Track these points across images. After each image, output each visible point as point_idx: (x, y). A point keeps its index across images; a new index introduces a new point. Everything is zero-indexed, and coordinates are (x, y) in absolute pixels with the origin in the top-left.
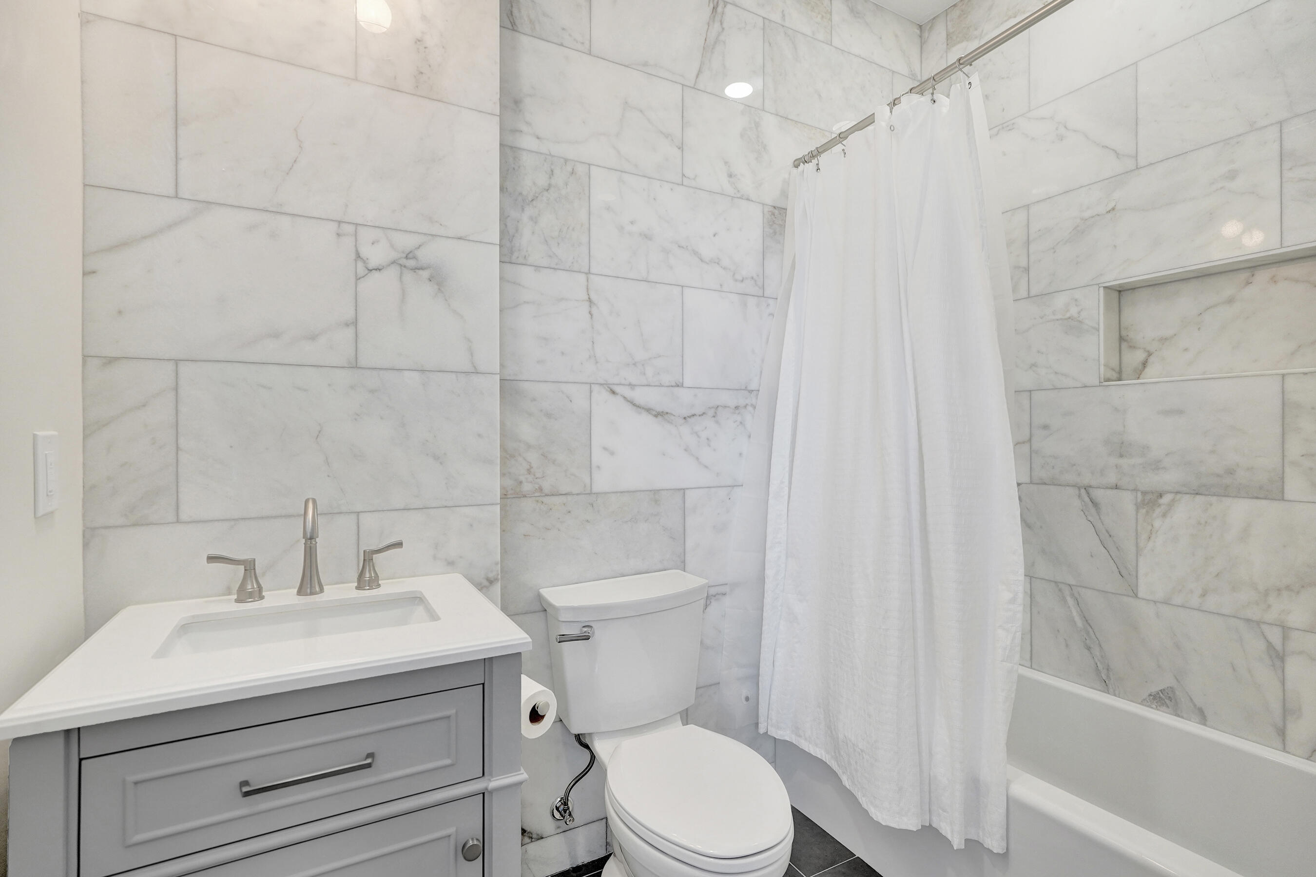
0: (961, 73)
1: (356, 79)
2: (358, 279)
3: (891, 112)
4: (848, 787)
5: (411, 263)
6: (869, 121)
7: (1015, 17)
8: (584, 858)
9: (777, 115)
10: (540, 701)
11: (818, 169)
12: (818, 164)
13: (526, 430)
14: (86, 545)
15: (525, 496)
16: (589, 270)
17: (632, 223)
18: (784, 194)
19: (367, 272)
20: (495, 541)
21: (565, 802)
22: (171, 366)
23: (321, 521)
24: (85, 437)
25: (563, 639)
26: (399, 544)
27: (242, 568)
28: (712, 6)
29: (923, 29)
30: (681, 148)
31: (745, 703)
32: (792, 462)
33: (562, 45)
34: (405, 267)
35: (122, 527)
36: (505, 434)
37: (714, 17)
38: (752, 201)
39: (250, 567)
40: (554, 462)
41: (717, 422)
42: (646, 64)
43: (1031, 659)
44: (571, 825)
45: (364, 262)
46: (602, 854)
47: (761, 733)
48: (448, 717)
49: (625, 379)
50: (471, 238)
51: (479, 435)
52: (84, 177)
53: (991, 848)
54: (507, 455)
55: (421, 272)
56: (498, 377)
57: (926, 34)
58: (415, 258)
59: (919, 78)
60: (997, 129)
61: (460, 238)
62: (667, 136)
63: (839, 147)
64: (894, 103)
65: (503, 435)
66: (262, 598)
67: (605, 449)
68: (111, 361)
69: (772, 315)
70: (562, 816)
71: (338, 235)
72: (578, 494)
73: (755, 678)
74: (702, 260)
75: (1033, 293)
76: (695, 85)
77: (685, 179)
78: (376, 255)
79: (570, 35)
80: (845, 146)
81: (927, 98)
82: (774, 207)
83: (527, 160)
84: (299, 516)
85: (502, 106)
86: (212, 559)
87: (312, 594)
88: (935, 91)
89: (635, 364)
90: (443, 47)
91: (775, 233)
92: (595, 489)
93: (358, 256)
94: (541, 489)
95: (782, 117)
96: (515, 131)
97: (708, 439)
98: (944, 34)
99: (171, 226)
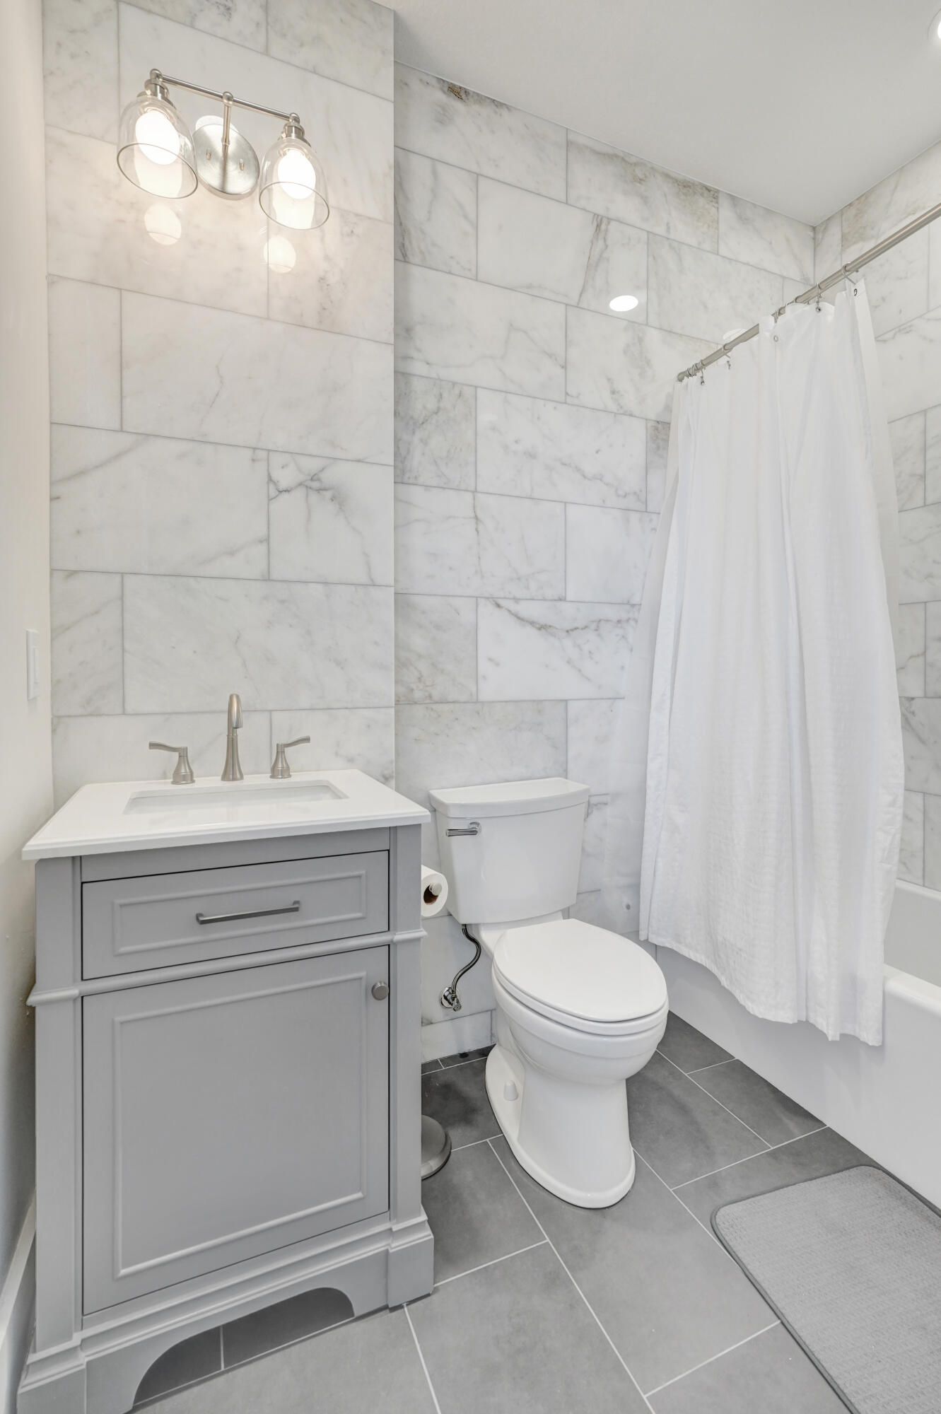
0: (847, 281)
1: (268, 319)
2: (270, 499)
3: (776, 322)
4: (726, 986)
5: (315, 485)
6: (754, 331)
7: (914, 214)
8: (470, 1046)
9: (661, 329)
10: (433, 883)
11: (703, 382)
12: (702, 377)
13: (418, 642)
14: (54, 731)
15: (416, 703)
16: (476, 489)
17: (516, 442)
18: (668, 408)
19: (277, 493)
20: (390, 741)
21: (453, 990)
22: (118, 579)
23: (243, 716)
24: (52, 639)
25: (452, 832)
26: (307, 740)
27: (176, 755)
28: (595, 224)
29: (816, 231)
30: (564, 367)
31: (626, 910)
32: (674, 675)
33: (450, 273)
34: (310, 488)
35: (81, 716)
36: (399, 645)
37: (598, 234)
38: (635, 416)
39: (183, 754)
40: (442, 671)
41: (599, 635)
42: (530, 286)
43: (924, 876)
44: (459, 1013)
45: (275, 483)
46: (488, 1044)
47: (642, 940)
48: (359, 877)
49: (510, 593)
50: (368, 460)
51: (376, 643)
52: (51, 415)
53: (866, 1041)
54: (401, 664)
55: (324, 493)
56: (392, 590)
57: (820, 236)
58: (319, 480)
59: (812, 282)
60: (894, 331)
61: (359, 461)
62: (550, 356)
63: (723, 360)
64: (780, 312)
65: (397, 646)
66: (193, 781)
67: (490, 660)
68: (71, 574)
69: (654, 529)
70: (450, 1003)
71: (253, 460)
72: (465, 702)
73: (636, 888)
74: (584, 476)
75: (929, 501)
76: (578, 303)
77: (568, 397)
78: (286, 477)
79: (458, 263)
80: (729, 357)
81: (813, 306)
82: (658, 422)
83: (418, 385)
84: (222, 712)
85: (396, 335)
86: (153, 746)
87: (234, 779)
88: (820, 299)
89: (519, 579)
90: (344, 284)
91: (658, 448)
92: (481, 698)
93: (270, 479)
94: (430, 697)
95: (666, 331)
96: (406, 358)
97: (590, 652)
98: (839, 236)
99: (118, 456)
